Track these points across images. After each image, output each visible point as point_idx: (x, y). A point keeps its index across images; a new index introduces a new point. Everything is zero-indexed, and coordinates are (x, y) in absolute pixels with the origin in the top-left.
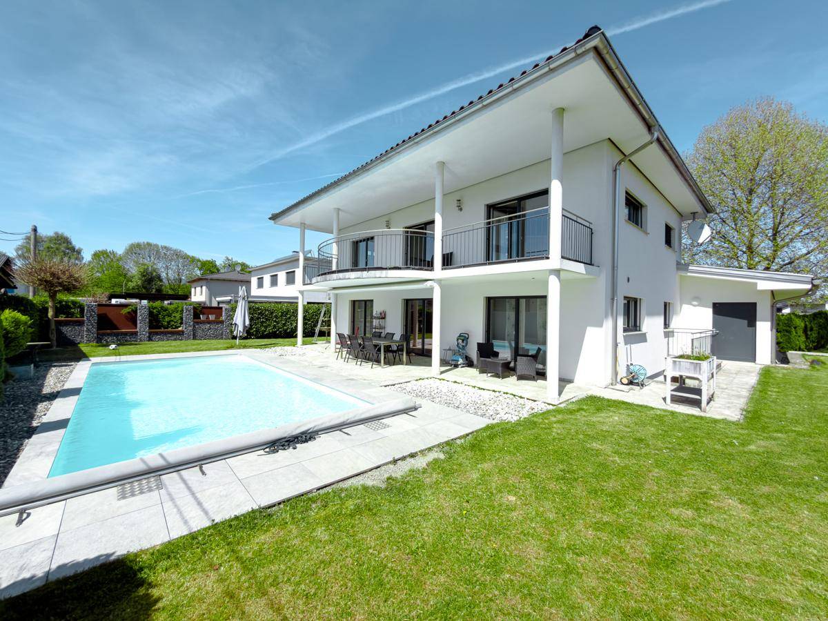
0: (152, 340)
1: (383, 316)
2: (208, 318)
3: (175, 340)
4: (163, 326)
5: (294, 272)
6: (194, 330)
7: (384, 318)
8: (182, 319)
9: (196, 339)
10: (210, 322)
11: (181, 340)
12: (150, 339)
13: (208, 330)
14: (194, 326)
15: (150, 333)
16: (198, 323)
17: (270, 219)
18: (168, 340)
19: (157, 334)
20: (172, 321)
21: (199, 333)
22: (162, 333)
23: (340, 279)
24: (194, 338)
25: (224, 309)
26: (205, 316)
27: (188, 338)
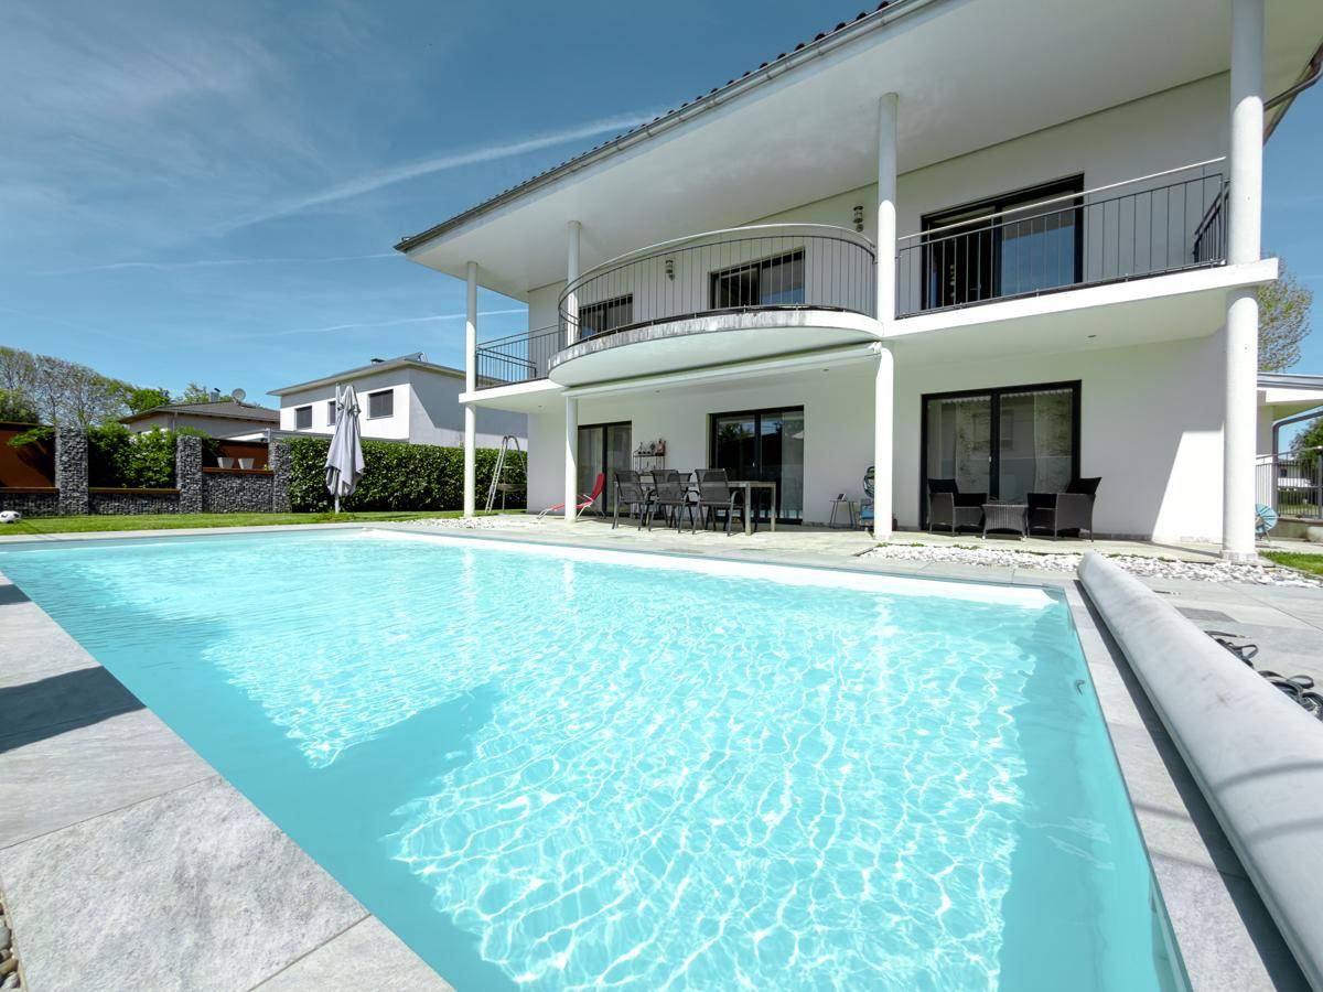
0: (97, 513)
1: (659, 451)
2: (236, 464)
3: (159, 512)
4: (123, 479)
5: (391, 391)
6: (205, 490)
7: (661, 454)
8: (172, 464)
9: (209, 511)
10: (240, 474)
11: (173, 512)
12: (92, 509)
13: (238, 492)
14: (205, 483)
15: (92, 496)
16: (212, 475)
17: (398, 248)
18: (140, 512)
19: (110, 497)
20: (149, 469)
21: (217, 497)
22: (125, 495)
23: (674, 335)
24: (206, 508)
25: (272, 447)
26: (231, 462)
27: (189, 509)
